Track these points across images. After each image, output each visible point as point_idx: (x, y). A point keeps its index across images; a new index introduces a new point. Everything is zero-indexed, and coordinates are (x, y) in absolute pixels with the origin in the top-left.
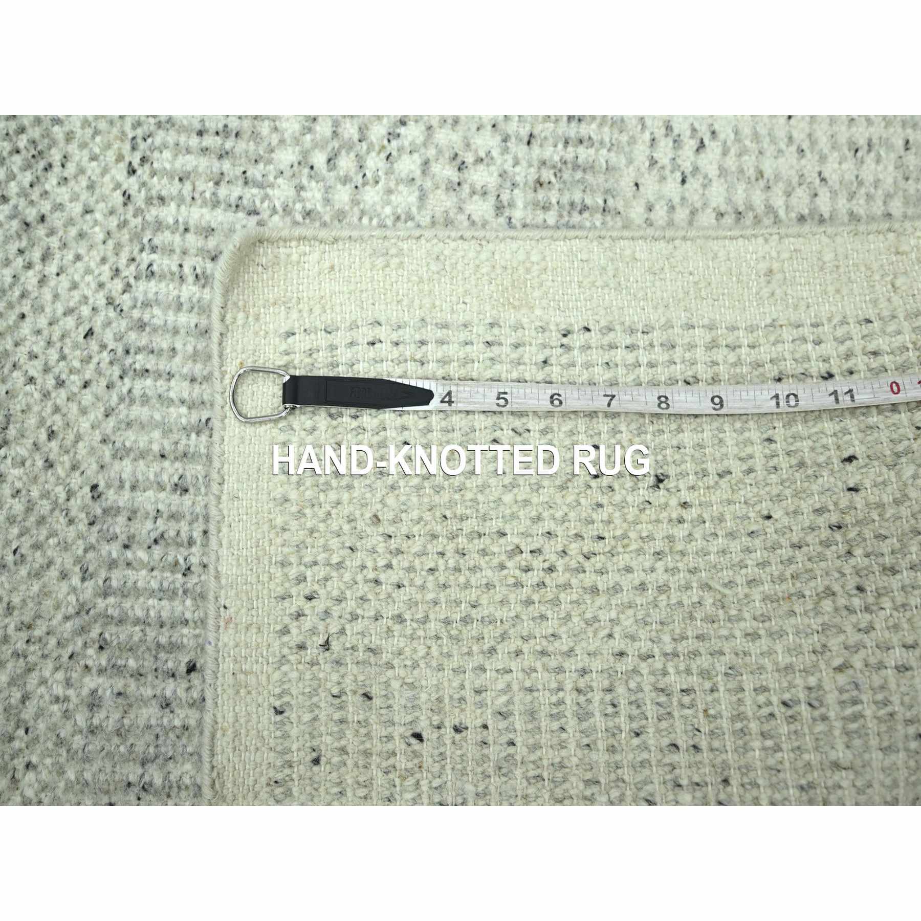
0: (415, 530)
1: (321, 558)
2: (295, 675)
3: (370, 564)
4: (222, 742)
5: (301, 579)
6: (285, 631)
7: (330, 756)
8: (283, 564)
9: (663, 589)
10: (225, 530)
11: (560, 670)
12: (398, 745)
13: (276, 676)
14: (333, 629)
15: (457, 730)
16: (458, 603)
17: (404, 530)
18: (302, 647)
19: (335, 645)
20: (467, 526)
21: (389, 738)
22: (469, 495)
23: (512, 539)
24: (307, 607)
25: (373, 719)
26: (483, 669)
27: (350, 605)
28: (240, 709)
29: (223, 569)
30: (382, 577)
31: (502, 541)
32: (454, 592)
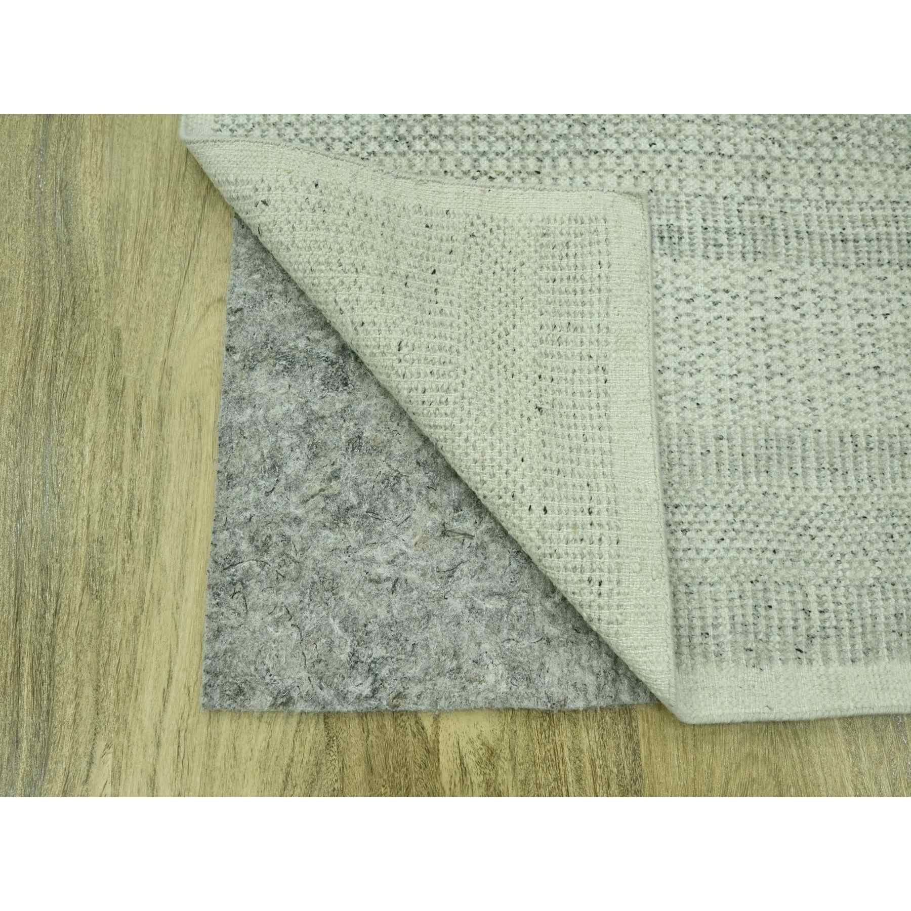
0: (517, 283)
1: (507, 237)
2: (461, 220)
3: (503, 260)
4: (437, 187)
5: (499, 228)
6: (479, 218)
7: (428, 232)
8: (505, 220)
9: (491, 400)
10: (520, 191)
11: (459, 341)
12: (430, 264)
13: (461, 211)
14: (478, 240)
15: (436, 290)
16: (486, 301)
17: (517, 278)
18: (472, 224)
19: (471, 240)
20: (518, 309)
21: (434, 259)
22: (531, 310)
23: (512, 332)
24: (487, 229)
25: (442, 254)
26: (460, 306)
27: (487, 250)
28: (450, 195)
29: (505, 190)
30: (498, 266)
31: (511, 327)
32: (491, 299)
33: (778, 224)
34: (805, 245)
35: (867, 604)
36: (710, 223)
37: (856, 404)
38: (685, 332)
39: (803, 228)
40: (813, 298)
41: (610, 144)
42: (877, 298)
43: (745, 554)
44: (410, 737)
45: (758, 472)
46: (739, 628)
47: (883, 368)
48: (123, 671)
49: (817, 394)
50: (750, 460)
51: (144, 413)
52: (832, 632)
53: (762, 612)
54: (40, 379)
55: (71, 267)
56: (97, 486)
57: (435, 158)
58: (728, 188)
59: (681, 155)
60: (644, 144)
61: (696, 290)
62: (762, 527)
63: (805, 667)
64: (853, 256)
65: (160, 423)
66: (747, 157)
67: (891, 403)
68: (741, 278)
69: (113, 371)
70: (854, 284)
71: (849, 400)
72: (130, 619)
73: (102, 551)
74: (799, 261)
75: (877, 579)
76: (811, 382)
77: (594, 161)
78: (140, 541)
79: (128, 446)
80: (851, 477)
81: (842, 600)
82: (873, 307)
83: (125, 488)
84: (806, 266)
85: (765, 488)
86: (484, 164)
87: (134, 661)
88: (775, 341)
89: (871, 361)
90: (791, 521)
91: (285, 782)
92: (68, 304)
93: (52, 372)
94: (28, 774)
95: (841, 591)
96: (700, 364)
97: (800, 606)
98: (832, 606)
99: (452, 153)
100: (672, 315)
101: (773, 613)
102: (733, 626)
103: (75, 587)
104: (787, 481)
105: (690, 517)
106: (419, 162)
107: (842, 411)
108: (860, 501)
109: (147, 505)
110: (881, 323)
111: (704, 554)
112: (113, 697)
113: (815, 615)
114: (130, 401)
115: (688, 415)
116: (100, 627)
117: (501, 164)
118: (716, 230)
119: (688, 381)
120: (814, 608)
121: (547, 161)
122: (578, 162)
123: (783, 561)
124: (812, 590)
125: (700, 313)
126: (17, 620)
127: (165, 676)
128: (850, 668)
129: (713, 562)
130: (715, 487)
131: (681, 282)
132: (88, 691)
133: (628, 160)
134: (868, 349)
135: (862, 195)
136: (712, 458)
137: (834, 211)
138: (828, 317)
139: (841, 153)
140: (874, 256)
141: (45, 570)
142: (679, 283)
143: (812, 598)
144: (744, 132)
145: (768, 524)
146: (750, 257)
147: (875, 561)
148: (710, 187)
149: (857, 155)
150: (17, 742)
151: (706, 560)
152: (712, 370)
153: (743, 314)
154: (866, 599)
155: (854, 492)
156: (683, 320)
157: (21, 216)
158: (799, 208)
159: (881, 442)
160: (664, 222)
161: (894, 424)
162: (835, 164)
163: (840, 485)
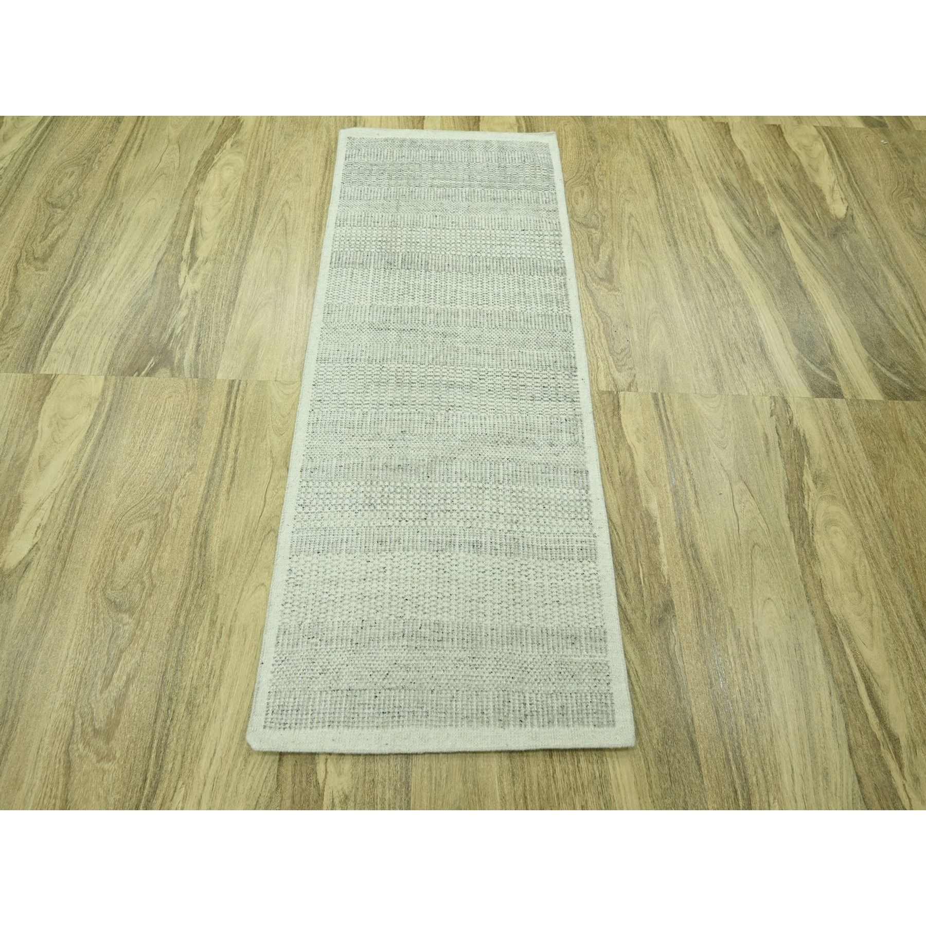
33: (521, 542)
34: (531, 550)
35: (549, 701)
36: (493, 540)
37: (549, 616)
38: (481, 585)
39: (530, 543)
40: (533, 572)
41: (455, 507)
42: (559, 572)
43: (501, 679)
44: (312, 788)
45: (508, 644)
46: (497, 710)
47: (560, 602)
48: (195, 748)
49: (533, 612)
50: (505, 639)
51: (223, 632)
52: (535, 713)
53: (506, 704)
54: (183, 613)
55: (204, 566)
56: (198, 663)
57: (385, 513)
58: (501, 527)
59: (483, 513)
60: (469, 508)
61: (486, 568)
62: (508, 667)
63: (523, 728)
64: (549, 555)
65: (229, 636)
66: (509, 514)
67: (563, 616)
68: (505, 564)
69: (214, 612)
70: (550, 567)
71: (546, 615)
72: (202, 724)
73: (196, 692)
74: (528, 557)
75: (554, 691)
76: (531, 607)
77: (448, 514)
78: (212, 689)
79: (214, 647)
80: (545, 647)
81: (539, 699)
82: (558, 576)
83: (210, 664)
84: (531, 559)
85: (510, 651)
86: (404, 515)
87: (201, 744)
88: (517, 590)
89: (555, 599)
90: (520, 665)
91: (256, 805)
92: (200, 582)
93: (188, 611)
94: (148, 795)
95: (539, 696)
96: (486, 598)
97: (522, 701)
98: (535, 702)
99: (391, 511)
100: (476, 578)
101: (511, 704)
102: (494, 709)
103: (181, 709)
104: (519, 648)
105: (479, 662)
106: (378, 514)
107: (543, 619)
108: (549, 657)
109: (218, 673)
110: (560, 583)
111: (484, 678)
112: (189, 761)
113: (528, 706)
114: (218, 625)
115: (481, 619)
116: (189, 727)
117: (411, 515)
118: (496, 543)
119: (481, 605)
120: (528, 702)
121: (430, 515)
122: (442, 514)
123: (516, 682)
124: (527, 695)
125: (488, 577)
126: (155, 722)
127: (213, 752)
128: (542, 730)
129: (488, 682)
130: (490, 650)
131: (481, 564)
132: (179, 757)
133: (462, 514)
134: (554, 594)
135: (555, 530)
136: (489, 637)
137: (543, 537)
138: (540, 580)
139: (547, 513)
140: (558, 555)
141: (171, 699)
142: (479, 565)
143: (527, 698)
144: (509, 504)
145: (511, 666)
146: (509, 555)
147: (553, 683)
148: (494, 526)
149: (553, 514)
150: (145, 780)
151: (484, 681)
152: (491, 601)
153: (504, 578)
154: (549, 699)
155: (546, 654)
156: (481, 580)
157: (187, 543)
158: (529, 535)
159: (558, 633)
160: (475, 539)
161: (564, 625)
162: (544, 518)
163: (541, 650)
